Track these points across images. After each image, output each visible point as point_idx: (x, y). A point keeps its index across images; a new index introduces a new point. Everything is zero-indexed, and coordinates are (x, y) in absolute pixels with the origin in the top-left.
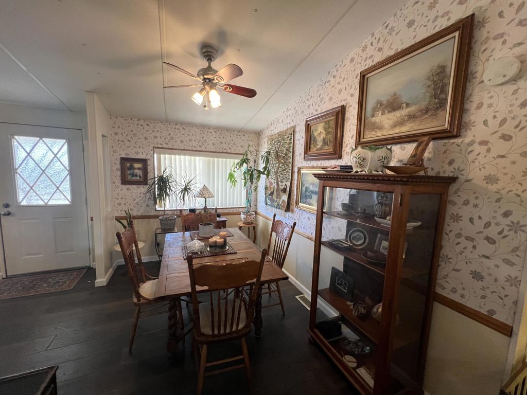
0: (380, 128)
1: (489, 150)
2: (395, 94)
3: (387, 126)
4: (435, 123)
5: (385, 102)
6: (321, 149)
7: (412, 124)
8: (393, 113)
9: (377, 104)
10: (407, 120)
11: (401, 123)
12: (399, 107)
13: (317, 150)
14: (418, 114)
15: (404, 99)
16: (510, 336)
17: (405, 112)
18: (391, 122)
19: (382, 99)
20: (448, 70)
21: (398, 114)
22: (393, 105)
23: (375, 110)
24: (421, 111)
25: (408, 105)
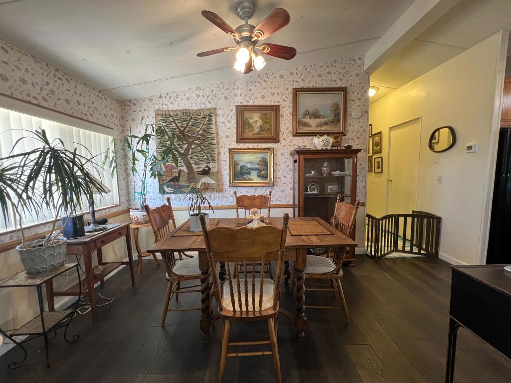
0: (310, 126)
1: (354, 142)
2: (317, 109)
3: (313, 125)
4: (336, 129)
5: (311, 112)
6: (258, 133)
7: (327, 127)
8: (316, 119)
9: (306, 112)
10: (324, 125)
11: (320, 125)
12: (319, 117)
13: (253, 134)
14: (329, 123)
15: (322, 113)
16: (365, 206)
17: (322, 120)
18: (316, 124)
19: (309, 110)
20: (340, 106)
21: (319, 120)
22: (316, 115)
23: (305, 115)
24: (331, 121)
25: (324, 117)
